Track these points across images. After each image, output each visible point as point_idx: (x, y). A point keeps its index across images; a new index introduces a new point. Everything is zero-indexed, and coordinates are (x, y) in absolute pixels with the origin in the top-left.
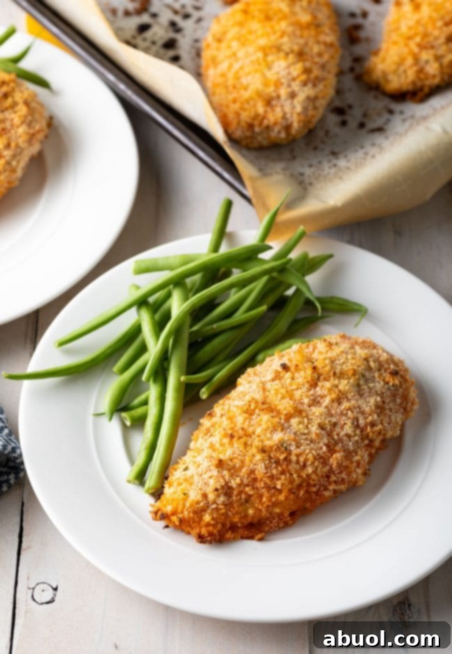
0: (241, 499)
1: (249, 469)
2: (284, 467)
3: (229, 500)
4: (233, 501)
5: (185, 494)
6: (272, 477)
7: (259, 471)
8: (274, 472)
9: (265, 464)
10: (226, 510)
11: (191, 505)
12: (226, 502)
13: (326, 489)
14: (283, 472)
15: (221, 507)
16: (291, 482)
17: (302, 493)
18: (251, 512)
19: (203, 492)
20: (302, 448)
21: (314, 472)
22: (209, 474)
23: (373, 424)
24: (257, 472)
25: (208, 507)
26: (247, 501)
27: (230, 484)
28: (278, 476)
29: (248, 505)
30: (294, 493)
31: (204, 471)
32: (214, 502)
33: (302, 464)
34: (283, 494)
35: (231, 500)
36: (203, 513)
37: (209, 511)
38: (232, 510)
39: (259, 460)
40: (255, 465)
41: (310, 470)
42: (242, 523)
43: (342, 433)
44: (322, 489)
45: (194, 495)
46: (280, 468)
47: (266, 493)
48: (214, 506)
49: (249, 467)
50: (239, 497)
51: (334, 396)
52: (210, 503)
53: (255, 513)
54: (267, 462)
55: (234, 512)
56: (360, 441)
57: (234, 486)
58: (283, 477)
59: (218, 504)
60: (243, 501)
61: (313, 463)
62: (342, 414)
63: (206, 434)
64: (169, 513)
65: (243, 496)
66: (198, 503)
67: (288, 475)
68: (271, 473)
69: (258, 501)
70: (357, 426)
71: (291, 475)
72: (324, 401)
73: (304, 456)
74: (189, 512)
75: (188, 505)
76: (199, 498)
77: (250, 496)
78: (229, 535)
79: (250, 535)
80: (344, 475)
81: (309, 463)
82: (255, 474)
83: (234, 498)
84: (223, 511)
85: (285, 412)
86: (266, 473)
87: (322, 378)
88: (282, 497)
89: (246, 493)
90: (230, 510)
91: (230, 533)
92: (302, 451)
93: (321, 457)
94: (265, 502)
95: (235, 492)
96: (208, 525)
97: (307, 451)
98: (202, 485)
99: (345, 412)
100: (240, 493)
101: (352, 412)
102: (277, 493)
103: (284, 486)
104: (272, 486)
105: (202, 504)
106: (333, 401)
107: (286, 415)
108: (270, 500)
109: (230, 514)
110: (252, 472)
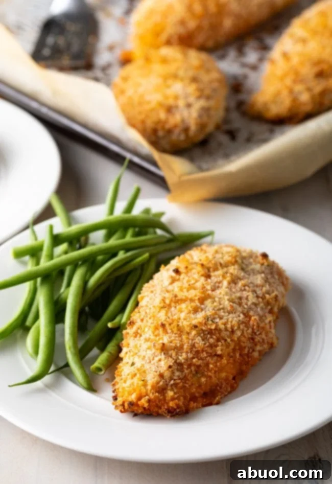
0: (191, 371)
1: (189, 345)
2: (218, 335)
3: (182, 374)
4: (186, 374)
5: (143, 381)
6: (211, 346)
7: (198, 343)
8: (212, 341)
9: (201, 337)
10: (183, 383)
11: (153, 387)
12: (181, 377)
13: (254, 350)
14: (218, 340)
15: (178, 381)
16: (228, 346)
17: (238, 355)
18: (203, 380)
19: (158, 373)
20: (225, 318)
21: (242, 334)
22: (157, 359)
23: (268, 293)
24: (196, 345)
25: (167, 385)
26: (197, 372)
27: (178, 361)
28: (216, 343)
29: (199, 375)
30: (232, 357)
31: (151, 358)
32: (171, 379)
33: (230, 330)
34: (224, 358)
35: (184, 374)
36: (165, 391)
37: (169, 388)
38: (188, 382)
39: (195, 335)
40: (192, 340)
41: (239, 333)
42: (199, 393)
43: (249, 303)
44: (251, 350)
45: (151, 379)
46: (214, 337)
47: (210, 360)
48: (172, 382)
49: (188, 343)
50: (189, 370)
51: (229, 278)
52: (168, 381)
53: (206, 381)
54: (202, 335)
55: (190, 383)
56: (264, 307)
57: (183, 361)
58: (220, 344)
59: (175, 380)
60: (194, 372)
61: (239, 328)
62: (241, 290)
63: (136, 336)
64: (135, 401)
65: (193, 368)
66: (158, 383)
67: (223, 341)
68: (209, 343)
69: (206, 370)
70: (258, 297)
71: (226, 340)
72: (223, 284)
73: (229, 323)
74: (153, 394)
75: (149, 387)
76: (157, 379)
77: (198, 367)
78: (192, 404)
79: (208, 402)
80: (264, 336)
81: (236, 328)
82: (195, 348)
83: (186, 371)
84: (181, 385)
85: (197, 298)
86: (205, 344)
87: (211, 270)
88: (224, 361)
89: (194, 365)
90: (185, 383)
91: (192, 403)
92: (226, 320)
93: (243, 322)
94: (212, 368)
95: (185, 366)
96: (173, 399)
97: (230, 319)
98: (155, 368)
99: (243, 288)
100: (190, 366)
101: (249, 286)
102: (219, 359)
103: (224, 351)
104: (213, 354)
105: (161, 383)
106: (229, 283)
107: (199, 299)
108: (216, 366)
109: (187, 385)
110: (193, 346)
